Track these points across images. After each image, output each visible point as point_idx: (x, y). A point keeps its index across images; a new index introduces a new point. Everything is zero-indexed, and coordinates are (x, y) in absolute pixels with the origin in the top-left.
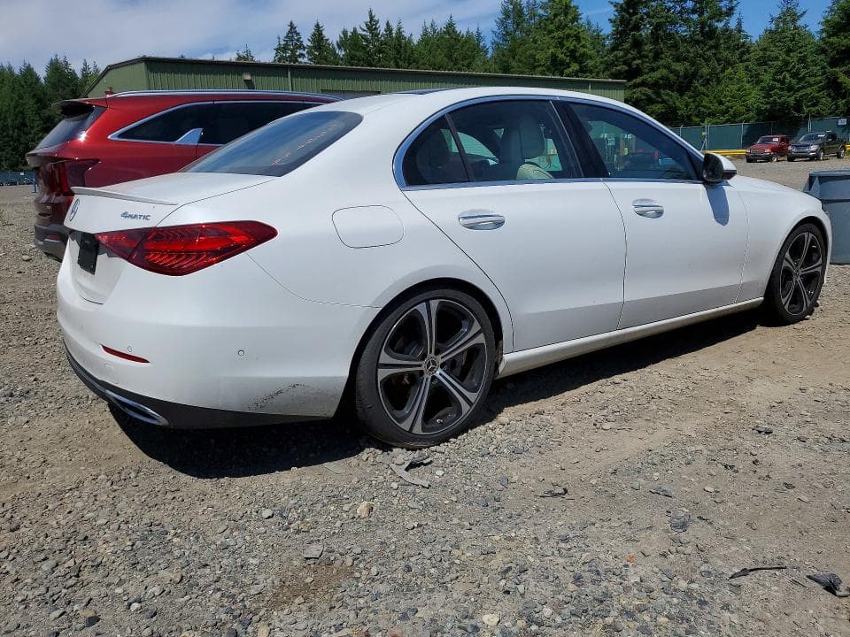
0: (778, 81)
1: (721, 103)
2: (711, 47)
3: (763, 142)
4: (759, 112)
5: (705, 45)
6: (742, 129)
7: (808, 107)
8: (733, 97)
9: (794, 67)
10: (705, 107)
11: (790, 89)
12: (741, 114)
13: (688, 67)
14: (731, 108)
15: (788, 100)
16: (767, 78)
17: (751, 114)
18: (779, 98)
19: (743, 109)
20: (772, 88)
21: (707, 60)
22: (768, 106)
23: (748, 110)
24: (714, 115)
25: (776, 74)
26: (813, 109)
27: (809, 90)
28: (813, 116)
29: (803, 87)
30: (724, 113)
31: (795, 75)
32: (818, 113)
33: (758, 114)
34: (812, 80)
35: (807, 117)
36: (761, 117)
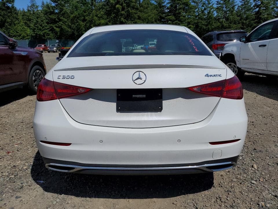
0: (36, 27)
1: (17, 32)
2: (9, 12)
3: (39, 46)
4: (32, 36)
5: (7, 11)
6: (27, 42)
7: (47, 36)
8: (21, 30)
9: (40, 23)
10: (12, 33)
11: (40, 30)
12: (25, 37)
13: (2, 18)
14: (22, 34)
15: (41, 33)
16: (32, 25)
17: (29, 37)
18: (38, 32)
19: (26, 35)
20: (35, 29)
21: (9, 17)
22: (35, 35)
23: (28, 36)
24: (16, 36)
25: (35, 24)
26: (48, 37)
27: (46, 31)
28: (49, 39)
29: (44, 30)
30: (20, 36)
31: (41, 25)
32: (50, 38)
33: (31, 37)
34: (46, 28)
35: (47, 39)
36: (32, 38)
